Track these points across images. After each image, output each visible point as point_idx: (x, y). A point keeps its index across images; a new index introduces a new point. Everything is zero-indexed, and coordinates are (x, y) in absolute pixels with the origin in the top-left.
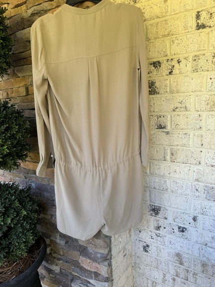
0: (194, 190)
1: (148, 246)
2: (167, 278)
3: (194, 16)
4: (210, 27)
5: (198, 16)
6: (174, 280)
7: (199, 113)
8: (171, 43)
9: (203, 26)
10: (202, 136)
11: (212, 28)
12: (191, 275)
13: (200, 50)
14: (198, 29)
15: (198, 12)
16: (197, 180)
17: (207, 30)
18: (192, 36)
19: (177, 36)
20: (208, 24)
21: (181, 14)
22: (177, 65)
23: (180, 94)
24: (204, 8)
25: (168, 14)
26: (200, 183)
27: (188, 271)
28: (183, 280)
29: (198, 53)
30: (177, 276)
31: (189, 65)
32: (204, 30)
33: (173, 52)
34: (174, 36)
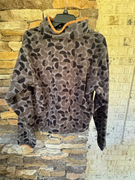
0: (114, 116)
1: (90, 146)
2: (98, 157)
3: (123, 39)
4: (129, 46)
5: (125, 40)
6: (102, 156)
7: (120, 83)
8: (112, 50)
9: (126, 45)
10: (120, 93)
11: (130, 47)
12: (110, 152)
13: (124, 55)
14: (124, 46)
15: (125, 38)
16: (116, 112)
17: (128, 47)
18: (121, 48)
19: (115, 47)
20: (129, 44)
21: (117, 37)
22: (113, 61)
23: (113, 75)
24: (128, 37)
25: (111, 35)
26: (117, 113)
27: (108, 151)
28: (106, 155)
29: (122, 57)
30: (103, 154)
31: (118, 61)
32: (127, 46)
33: (112, 54)
34: (113, 47)
